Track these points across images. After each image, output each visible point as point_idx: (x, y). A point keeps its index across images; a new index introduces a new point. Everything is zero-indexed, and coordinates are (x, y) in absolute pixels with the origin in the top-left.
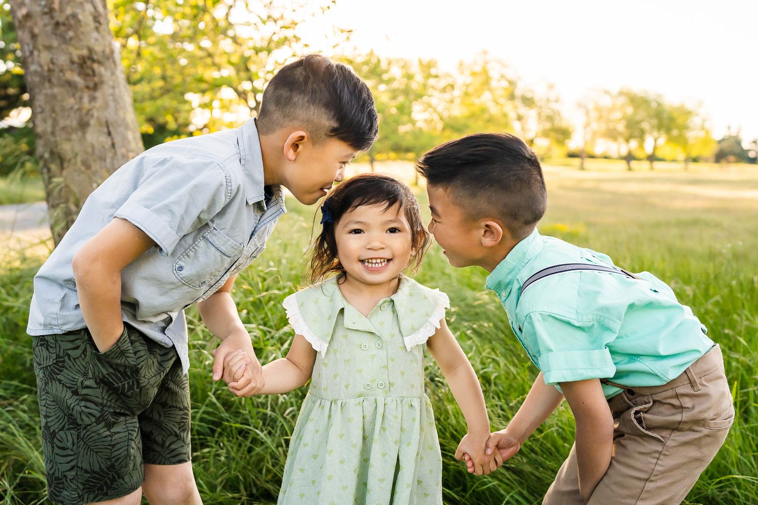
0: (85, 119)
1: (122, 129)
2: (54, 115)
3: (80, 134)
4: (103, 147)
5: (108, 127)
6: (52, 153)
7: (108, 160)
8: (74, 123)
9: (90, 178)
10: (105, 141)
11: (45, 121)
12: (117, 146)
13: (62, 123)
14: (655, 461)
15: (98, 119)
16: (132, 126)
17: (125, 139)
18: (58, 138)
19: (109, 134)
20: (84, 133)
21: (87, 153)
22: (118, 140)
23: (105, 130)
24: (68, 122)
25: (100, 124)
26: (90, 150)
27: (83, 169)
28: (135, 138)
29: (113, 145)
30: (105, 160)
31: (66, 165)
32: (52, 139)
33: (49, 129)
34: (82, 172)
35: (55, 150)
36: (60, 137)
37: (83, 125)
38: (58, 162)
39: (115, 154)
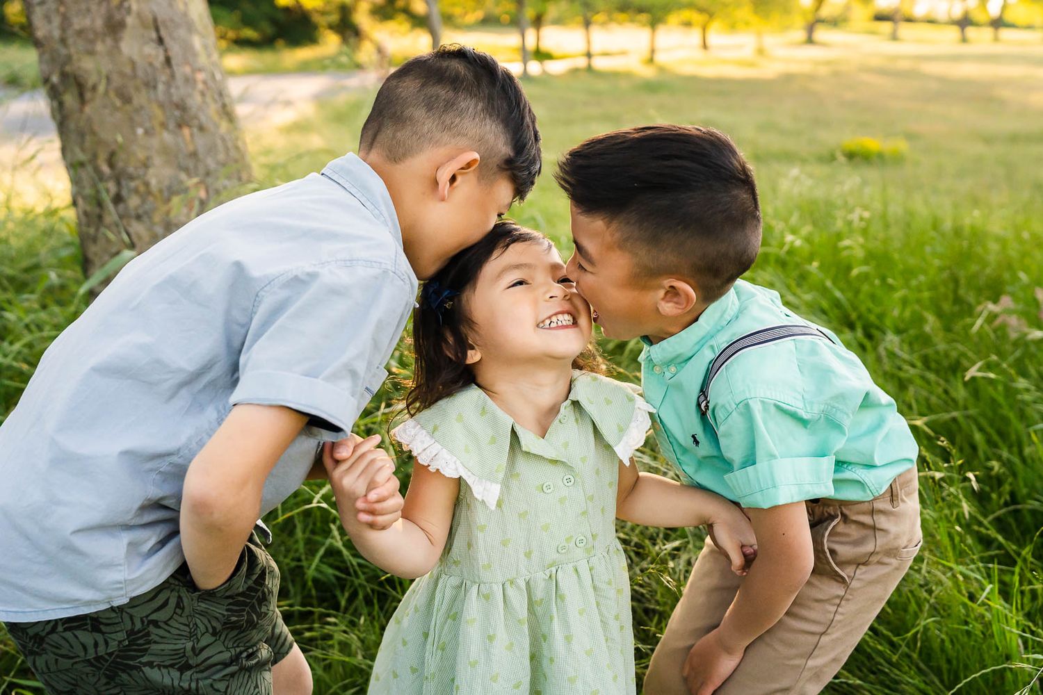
0: (118, 17)
1: (182, 32)
2: (62, 9)
3: (109, 41)
4: (151, 64)
5: (157, 30)
6: (64, 76)
7: (161, 87)
8: (99, 23)
9: (131, 119)
10: (153, 53)
11: (48, 18)
12: (173, 62)
13: (78, 23)
14: (833, 609)
15: (139, 15)
16: (200, 27)
17: (188, 49)
18: (73, 50)
19: (160, 41)
20: (117, 41)
21: (122, 74)
22: (175, 50)
23: (154, 35)
24: (87, 22)
25: (144, 24)
26: (128, 70)
27: (118, 103)
28: (205, 47)
29: (168, 61)
30: (155, 87)
31: (88, 95)
32: (63, 51)
33: (57, 34)
34: (116, 109)
35: (68, 69)
36: (76, 47)
37: (114, 27)
38: (75, 90)
39: (173, 76)
